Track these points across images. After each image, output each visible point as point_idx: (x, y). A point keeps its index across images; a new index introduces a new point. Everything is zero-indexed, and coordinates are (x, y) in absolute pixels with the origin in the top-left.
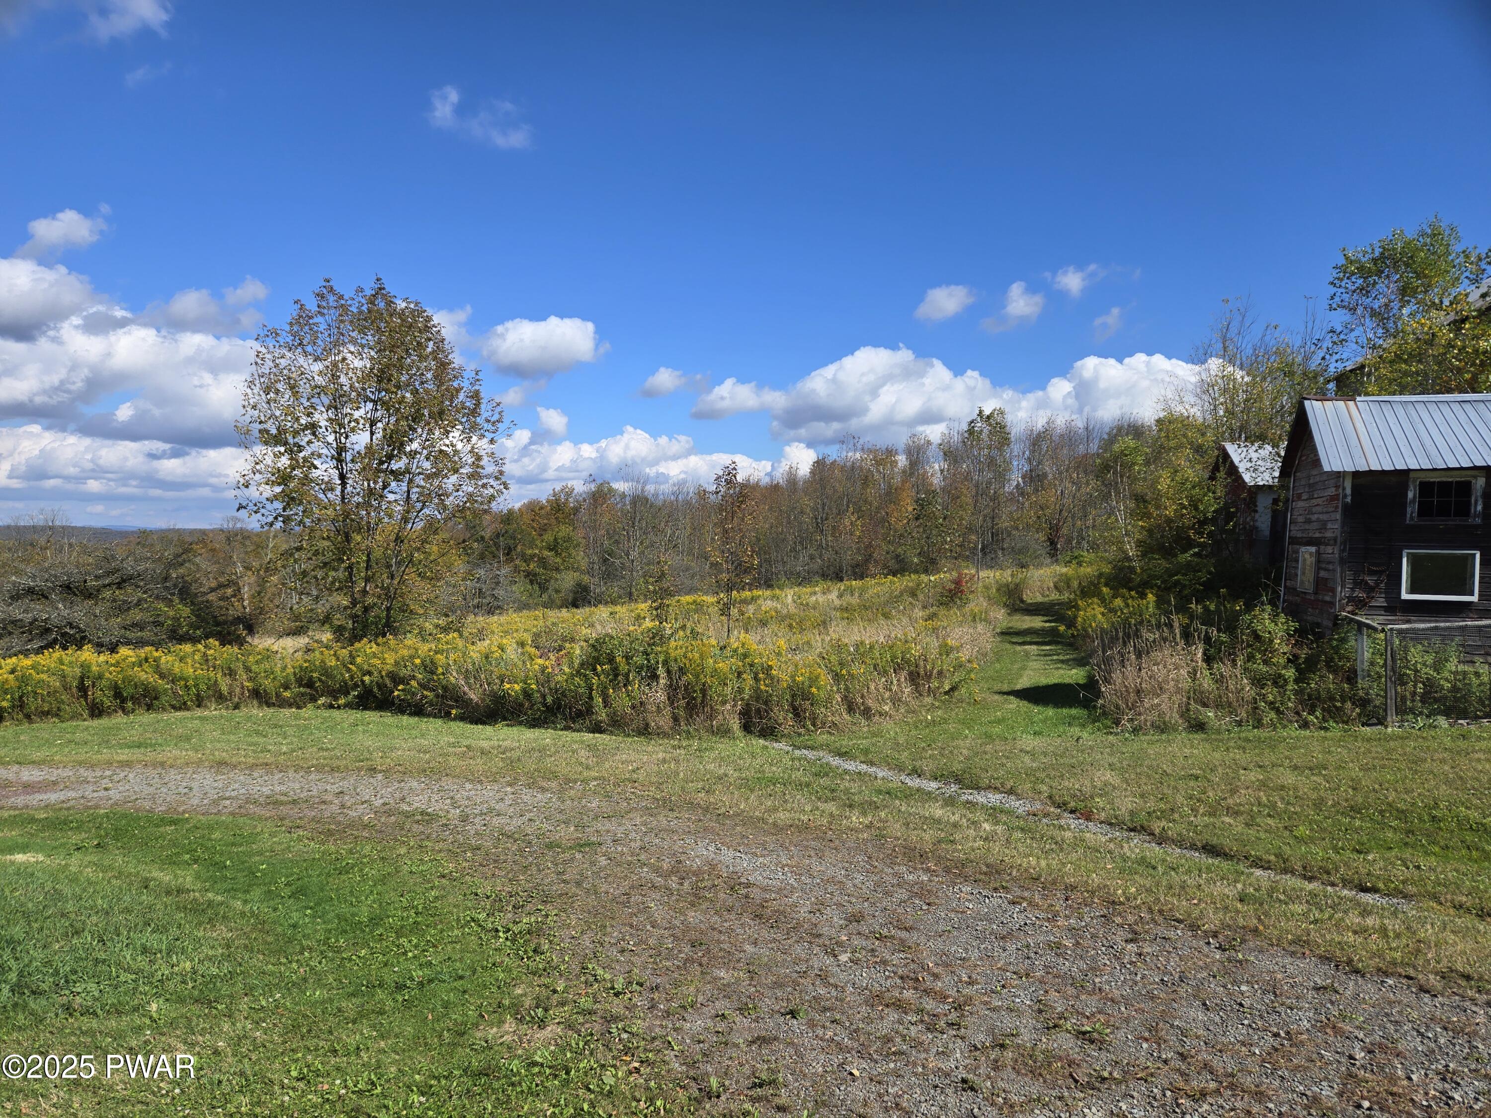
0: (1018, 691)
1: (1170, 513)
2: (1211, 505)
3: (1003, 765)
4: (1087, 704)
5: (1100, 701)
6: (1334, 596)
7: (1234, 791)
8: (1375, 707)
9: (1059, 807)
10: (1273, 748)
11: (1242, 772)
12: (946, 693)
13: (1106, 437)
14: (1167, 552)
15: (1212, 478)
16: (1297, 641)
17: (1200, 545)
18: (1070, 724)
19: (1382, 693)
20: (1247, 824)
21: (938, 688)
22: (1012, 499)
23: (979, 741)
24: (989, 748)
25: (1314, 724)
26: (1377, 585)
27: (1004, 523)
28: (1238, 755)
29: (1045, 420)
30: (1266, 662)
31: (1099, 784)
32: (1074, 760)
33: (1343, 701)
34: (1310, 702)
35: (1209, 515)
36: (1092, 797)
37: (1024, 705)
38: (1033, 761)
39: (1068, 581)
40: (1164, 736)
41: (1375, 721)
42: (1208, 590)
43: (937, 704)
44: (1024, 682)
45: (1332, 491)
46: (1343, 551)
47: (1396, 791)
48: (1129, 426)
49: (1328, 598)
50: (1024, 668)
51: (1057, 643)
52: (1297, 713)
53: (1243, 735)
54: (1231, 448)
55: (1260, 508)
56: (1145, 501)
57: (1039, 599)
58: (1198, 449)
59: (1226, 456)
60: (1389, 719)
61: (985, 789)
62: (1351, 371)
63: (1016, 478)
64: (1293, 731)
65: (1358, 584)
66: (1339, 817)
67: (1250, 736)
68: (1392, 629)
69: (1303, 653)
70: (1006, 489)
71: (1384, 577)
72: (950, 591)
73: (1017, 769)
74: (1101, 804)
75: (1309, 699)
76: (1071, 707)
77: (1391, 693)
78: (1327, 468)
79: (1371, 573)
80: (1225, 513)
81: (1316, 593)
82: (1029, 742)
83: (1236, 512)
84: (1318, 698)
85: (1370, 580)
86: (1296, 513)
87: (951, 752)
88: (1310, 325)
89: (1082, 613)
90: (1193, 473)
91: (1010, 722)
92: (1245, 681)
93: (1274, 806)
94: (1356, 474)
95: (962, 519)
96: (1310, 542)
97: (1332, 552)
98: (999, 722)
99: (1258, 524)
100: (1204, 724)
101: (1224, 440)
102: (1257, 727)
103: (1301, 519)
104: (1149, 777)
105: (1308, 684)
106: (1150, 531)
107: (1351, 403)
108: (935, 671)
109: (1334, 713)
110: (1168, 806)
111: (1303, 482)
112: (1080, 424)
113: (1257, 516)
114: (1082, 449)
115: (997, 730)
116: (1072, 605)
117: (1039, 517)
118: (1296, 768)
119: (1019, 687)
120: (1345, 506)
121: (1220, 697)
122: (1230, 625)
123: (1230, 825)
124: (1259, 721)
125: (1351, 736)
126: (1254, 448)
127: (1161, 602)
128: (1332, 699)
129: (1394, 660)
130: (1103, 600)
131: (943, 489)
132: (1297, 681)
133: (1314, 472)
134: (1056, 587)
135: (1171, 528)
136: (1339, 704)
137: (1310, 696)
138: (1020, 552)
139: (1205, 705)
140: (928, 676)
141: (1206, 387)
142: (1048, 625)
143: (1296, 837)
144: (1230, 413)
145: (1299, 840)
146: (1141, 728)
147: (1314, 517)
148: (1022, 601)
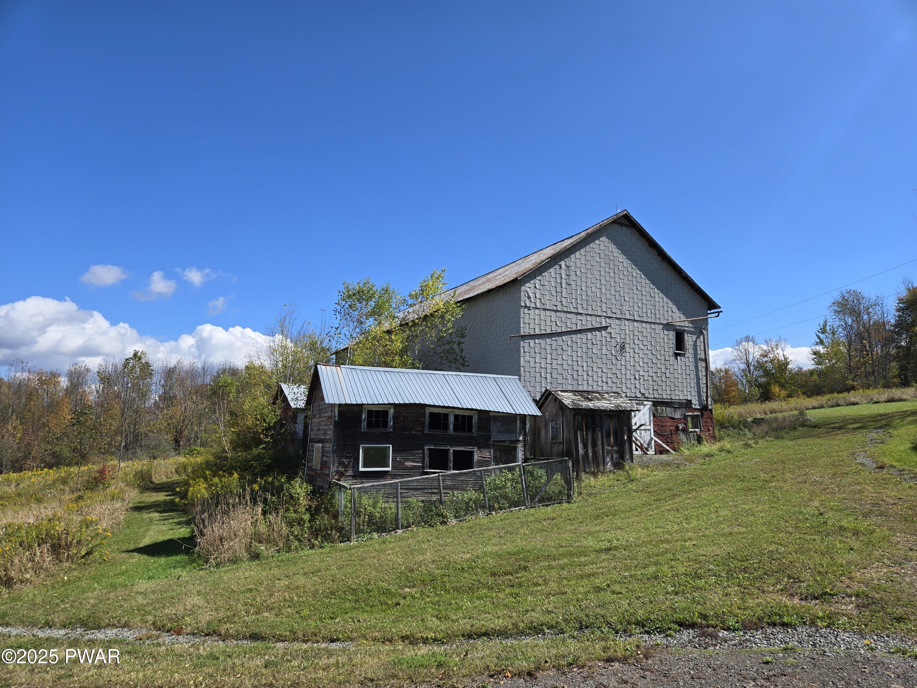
0: (141, 548)
1: (249, 423)
2: (272, 419)
3: (121, 606)
4: (187, 552)
5: (197, 548)
6: (329, 471)
7: (271, 595)
8: (346, 531)
9: (159, 629)
10: (295, 563)
11: (277, 582)
12: (83, 557)
13: (216, 374)
14: (247, 447)
15: (274, 403)
16: (311, 498)
17: (265, 443)
18: (174, 567)
19: (349, 523)
20: (276, 615)
21: (76, 554)
22: (149, 411)
23: (105, 591)
24: (112, 595)
25: (317, 546)
26: (349, 464)
27: (143, 429)
28: (276, 571)
29: (176, 361)
30: (295, 512)
31: (189, 607)
32: (174, 593)
33: (332, 530)
34: (315, 532)
35: (272, 425)
36: (183, 618)
37: (144, 558)
38: (144, 599)
39: (185, 467)
40: (235, 566)
41: (346, 539)
42: (267, 470)
43: (74, 566)
44: (146, 541)
45: (329, 414)
46: (334, 446)
47: (352, 578)
48: (230, 369)
49: (327, 472)
50: (147, 531)
51: (173, 511)
52: (309, 540)
53: (280, 558)
54: (284, 387)
55: (298, 421)
56: (236, 416)
57: (165, 480)
58: (268, 386)
59: (282, 391)
60: (352, 537)
61: (104, 628)
62: (342, 350)
63: (154, 397)
64: (307, 551)
65: (341, 464)
66: (324, 600)
67: (284, 558)
68: (354, 488)
69: (314, 504)
70: (146, 405)
71: (352, 460)
72: (95, 478)
73: (131, 607)
74: (189, 621)
75: (316, 531)
76: (177, 555)
77: (353, 523)
78: (327, 402)
79: (346, 457)
80: (280, 424)
81: (321, 470)
82: (143, 585)
83: (286, 423)
84: (320, 530)
85: (346, 461)
86: (313, 425)
87: (81, 603)
88: (323, 324)
89: (191, 489)
90: (263, 400)
91: (132, 572)
92: (283, 524)
93: (292, 600)
94: (340, 405)
95: (111, 425)
96: (320, 441)
97: (329, 446)
98: (123, 573)
99: (297, 430)
100: (259, 554)
101: (281, 382)
102: (288, 552)
103: (315, 428)
104: (222, 595)
105: (315, 522)
106: (238, 434)
107: (338, 368)
108: (74, 541)
109: (327, 538)
110: (232, 613)
111: (317, 408)
112: (199, 365)
113: (296, 425)
114: (199, 381)
115: (120, 580)
116: (186, 483)
117: (168, 424)
118: (305, 574)
119: (142, 545)
120: (335, 422)
121: (269, 535)
122: (278, 491)
123: (267, 617)
124: (289, 548)
125: (334, 550)
126: (296, 386)
127: (241, 477)
128: (326, 529)
129: (355, 504)
130: (206, 479)
131: (97, 404)
132: (310, 521)
133: (322, 403)
134: (176, 472)
135: (250, 432)
136: (329, 532)
137: (316, 529)
138: (155, 447)
139: (260, 542)
140: (68, 546)
141: (273, 351)
142: (169, 498)
143: (302, 617)
144: (285, 366)
145: (303, 618)
146: (221, 563)
147: (321, 428)
148: (152, 482)
